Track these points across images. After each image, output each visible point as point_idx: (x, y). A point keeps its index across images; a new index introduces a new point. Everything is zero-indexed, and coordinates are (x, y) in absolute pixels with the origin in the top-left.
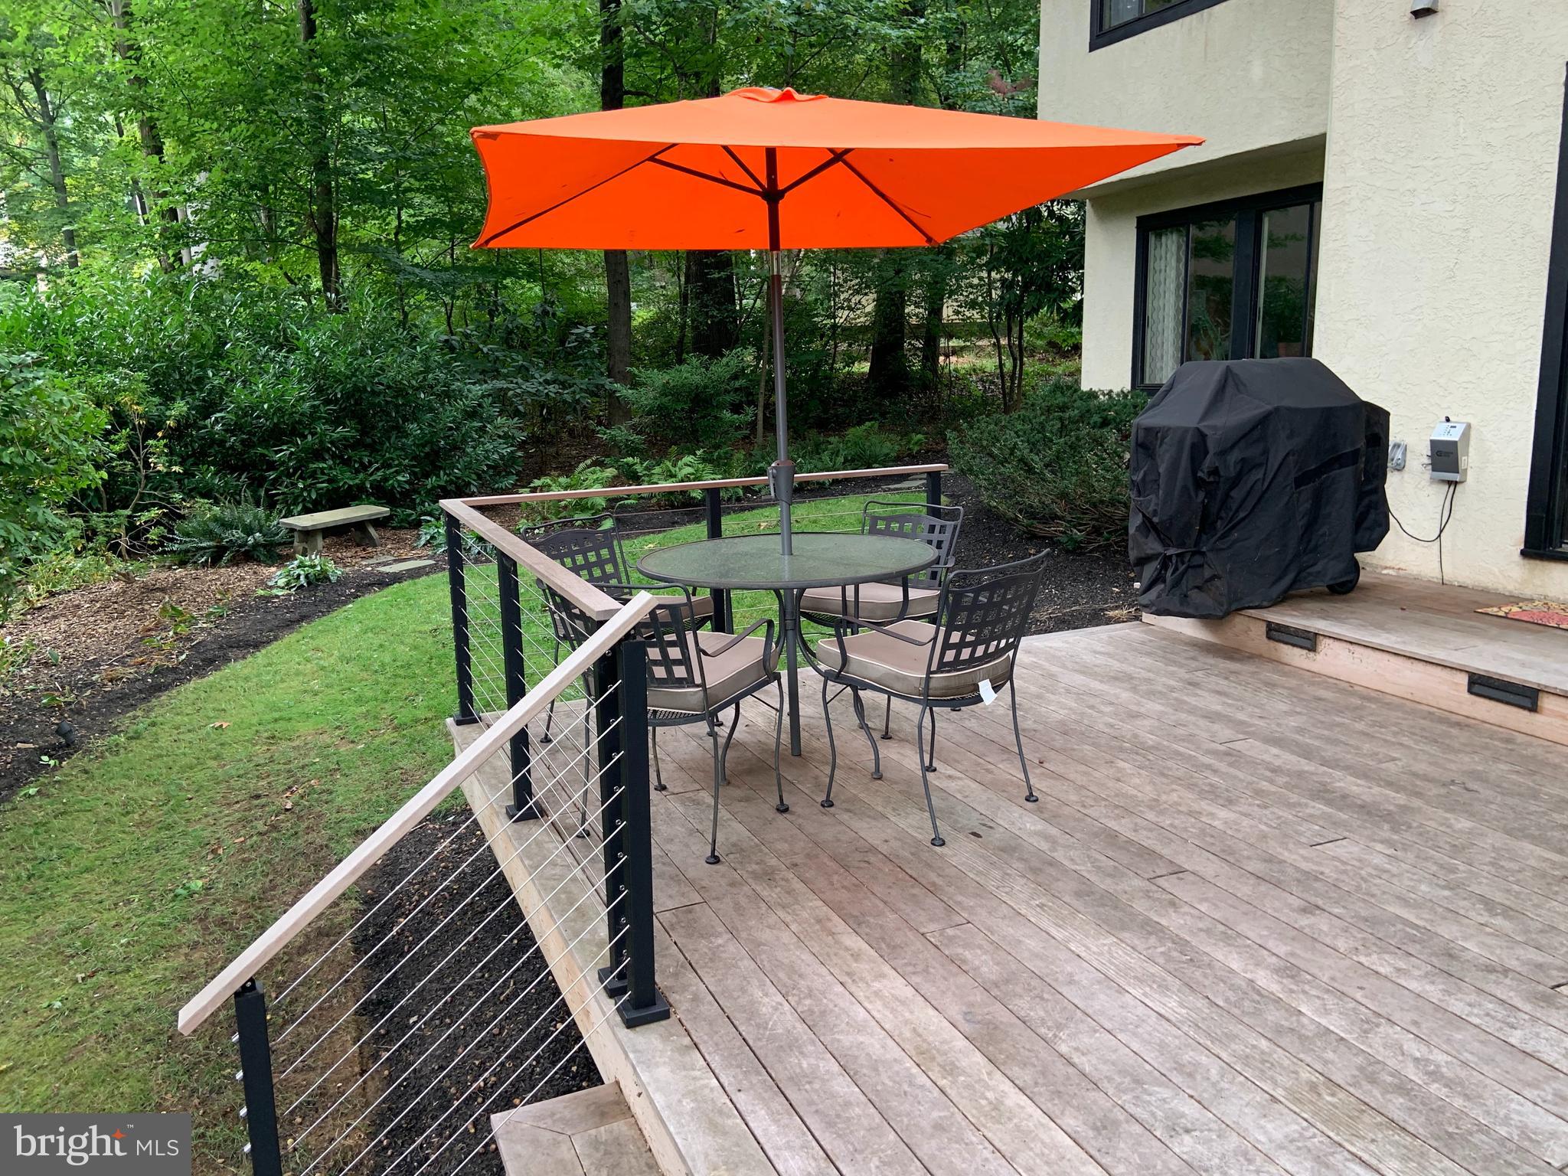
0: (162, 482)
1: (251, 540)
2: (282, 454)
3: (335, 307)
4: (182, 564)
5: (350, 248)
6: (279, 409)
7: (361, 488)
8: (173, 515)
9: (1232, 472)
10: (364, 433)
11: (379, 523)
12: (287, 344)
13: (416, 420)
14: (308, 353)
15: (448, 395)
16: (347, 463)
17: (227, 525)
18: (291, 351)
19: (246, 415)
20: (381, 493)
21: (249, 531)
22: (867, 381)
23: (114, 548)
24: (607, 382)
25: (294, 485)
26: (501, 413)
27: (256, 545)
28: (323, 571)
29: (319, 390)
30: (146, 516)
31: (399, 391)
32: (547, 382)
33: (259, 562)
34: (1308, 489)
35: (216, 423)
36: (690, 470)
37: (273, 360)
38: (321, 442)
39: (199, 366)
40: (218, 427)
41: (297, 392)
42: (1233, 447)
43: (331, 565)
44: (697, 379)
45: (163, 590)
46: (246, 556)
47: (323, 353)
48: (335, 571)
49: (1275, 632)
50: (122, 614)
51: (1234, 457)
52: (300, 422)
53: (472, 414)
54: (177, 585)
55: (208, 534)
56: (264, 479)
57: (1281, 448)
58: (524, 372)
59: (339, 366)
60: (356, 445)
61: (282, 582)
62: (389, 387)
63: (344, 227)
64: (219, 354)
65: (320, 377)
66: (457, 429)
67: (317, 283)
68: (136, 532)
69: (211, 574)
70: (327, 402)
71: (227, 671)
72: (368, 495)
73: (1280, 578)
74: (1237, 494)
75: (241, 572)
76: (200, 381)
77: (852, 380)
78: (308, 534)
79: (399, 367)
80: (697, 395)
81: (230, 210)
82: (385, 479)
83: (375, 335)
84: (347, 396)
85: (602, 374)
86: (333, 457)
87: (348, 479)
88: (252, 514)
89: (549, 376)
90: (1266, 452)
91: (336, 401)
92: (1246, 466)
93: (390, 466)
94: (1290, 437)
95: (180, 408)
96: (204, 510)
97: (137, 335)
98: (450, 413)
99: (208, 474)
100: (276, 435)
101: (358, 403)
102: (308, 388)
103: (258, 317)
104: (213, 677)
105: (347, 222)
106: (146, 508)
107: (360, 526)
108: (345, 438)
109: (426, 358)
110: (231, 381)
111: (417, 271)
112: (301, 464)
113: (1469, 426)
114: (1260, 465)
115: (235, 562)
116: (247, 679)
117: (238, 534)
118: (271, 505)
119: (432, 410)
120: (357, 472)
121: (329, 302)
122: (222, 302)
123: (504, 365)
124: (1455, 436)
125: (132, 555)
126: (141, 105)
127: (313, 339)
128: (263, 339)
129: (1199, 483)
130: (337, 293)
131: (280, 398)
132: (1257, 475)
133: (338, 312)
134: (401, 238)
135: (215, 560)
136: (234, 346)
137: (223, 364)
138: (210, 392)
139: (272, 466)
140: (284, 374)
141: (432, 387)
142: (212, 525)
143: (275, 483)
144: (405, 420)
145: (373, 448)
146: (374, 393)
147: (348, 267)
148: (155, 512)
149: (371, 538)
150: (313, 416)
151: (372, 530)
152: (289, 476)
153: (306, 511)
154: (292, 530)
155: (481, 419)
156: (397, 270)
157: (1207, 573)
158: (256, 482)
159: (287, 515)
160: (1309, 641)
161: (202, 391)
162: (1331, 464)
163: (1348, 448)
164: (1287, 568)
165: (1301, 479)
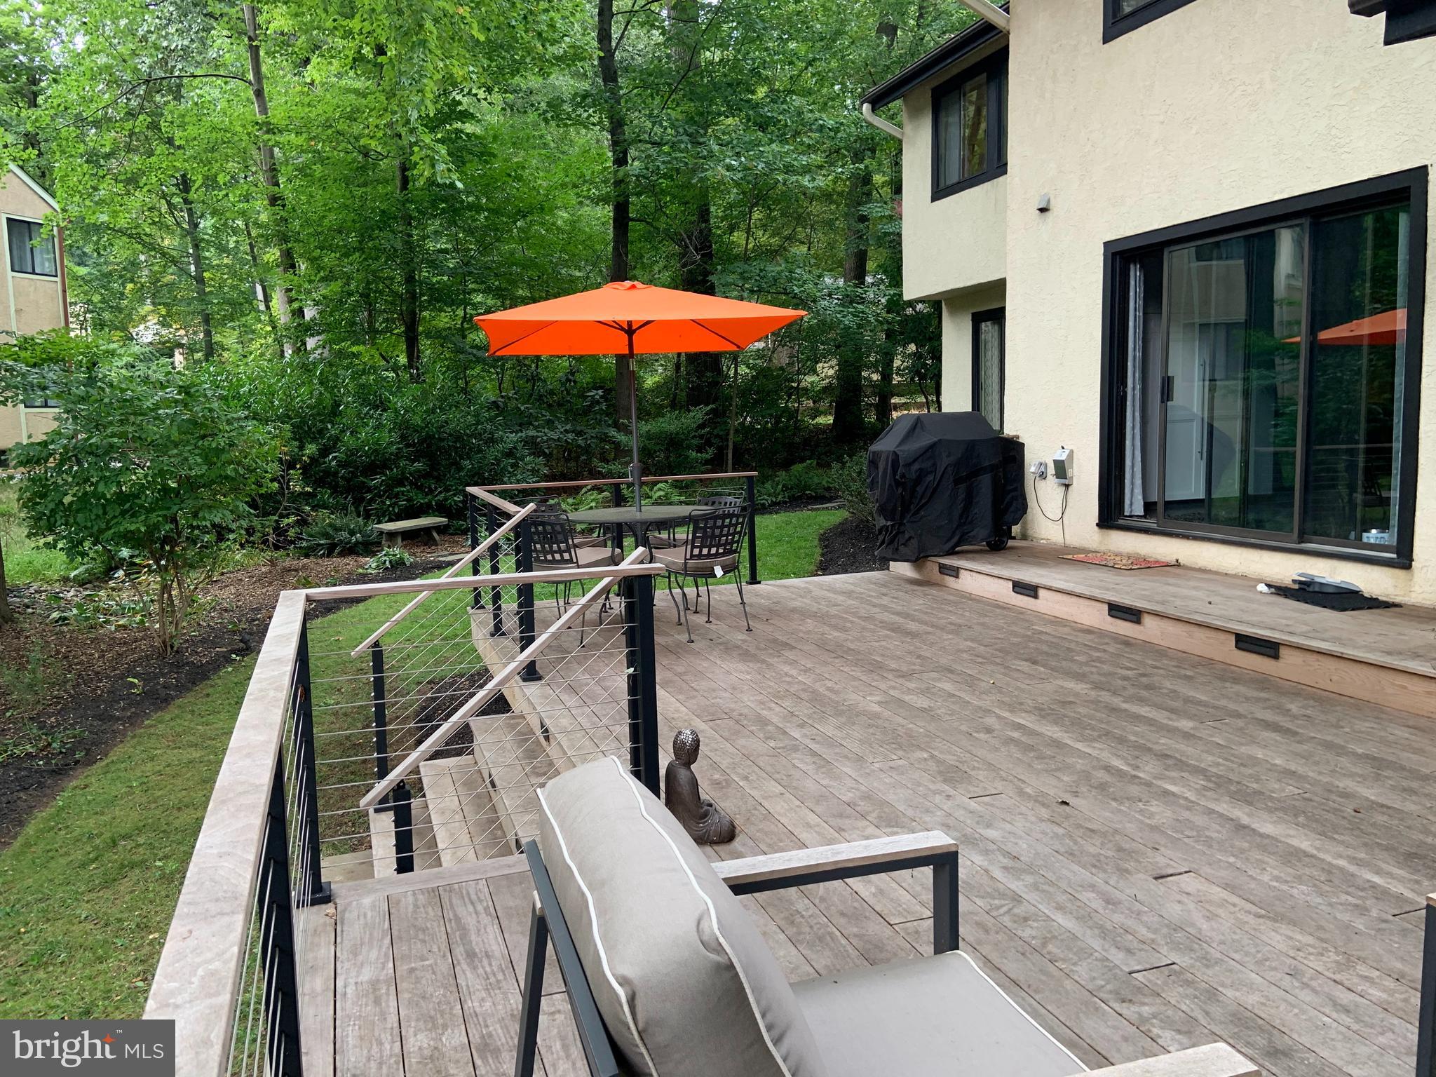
0: (296, 497)
1: (354, 539)
2: (377, 481)
3: (416, 379)
4: (307, 556)
5: (428, 336)
6: (375, 451)
7: (429, 506)
8: (303, 522)
9: (914, 476)
10: (433, 467)
11: (441, 530)
12: (382, 405)
13: (469, 458)
14: (396, 411)
15: (492, 441)
16: (420, 488)
17: (337, 529)
18: (384, 410)
19: (352, 454)
20: (441, 509)
21: (352, 533)
22: (831, 431)
23: (265, 542)
24: (613, 432)
25: (384, 503)
26: (530, 454)
27: (357, 543)
28: (401, 558)
29: (403, 437)
30: (286, 521)
31: (458, 437)
32: (567, 431)
33: (358, 554)
34: (963, 487)
35: (331, 460)
36: (662, 493)
37: (372, 417)
38: (403, 473)
39: (321, 421)
40: (334, 463)
41: (388, 439)
42: (915, 461)
43: (406, 555)
44: (672, 428)
45: (296, 570)
46: (350, 550)
47: (406, 411)
48: (409, 559)
49: (944, 569)
50: (270, 584)
51: (916, 466)
52: (389, 459)
53: (510, 454)
54: (304, 567)
55: (326, 535)
56: (363, 499)
57: (944, 462)
58: (550, 424)
59: (417, 420)
60: (427, 475)
61: (374, 565)
62: (451, 435)
63: (425, 318)
64: (335, 412)
65: (404, 428)
66: (498, 464)
67: (403, 360)
68: (279, 531)
69: (327, 561)
70: (408, 446)
71: (340, 614)
72: (434, 511)
73: (949, 540)
74: (920, 489)
75: (347, 560)
76: (321, 432)
77: (819, 429)
78: (392, 535)
79: (457, 420)
80: (671, 439)
81: (345, 311)
82: (446, 499)
83: (442, 399)
84: (422, 442)
85: (609, 426)
86: (411, 483)
87: (421, 500)
88: (355, 522)
89: (568, 427)
90: (934, 464)
91: (413, 445)
92: (922, 474)
93: (449, 491)
94: (948, 456)
95: (311, 449)
96: (324, 518)
97: (280, 400)
98: (493, 453)
99: (326, 495)
100: (372, 468)
101: (429, 446)
102: (395, 436)
103: (362, 386)
104: (331, 616)
105: (426, 314)
106: (287, 516)
107: (427, 531)
108: (419, 471)
109: (477, 415)
110: (343, 431)
111: (475, 351)
112: (389, 488)
113: (1072, 452)
114: (931, 472)
115: (343, 554)
116: (353, 617)
117: (345, 535)
118: (367, 516)
119: (480, 451)
120: (427, 494)
121: (411, 375)
122: (338, 376)
123: (537, 419)
124: (1063, 457)
125: (277, 548)
126: (284, 239)
127: (399, 402)
128: (365, 402)
129: (898, 484)
130: (418, 369)
131: (376, 443)
132: (930, 478)
133: (418, 383)
134: (466, 326)
135: (329, 554)
136: (347, 407)
137: (338, 419)
138: (329, 439)
139: (369, 490)
140: (379, 427)
141: (480, 434)
142: (329, 530)
143: (372, 501)
144: (461, 458)
145: (439, 479)
146: (441, 440)
147: (427, 348)
148: (292, 519)
149: (434, 540)
150: (398, 455)
151: (435, 535)
152: (380, 497)
153: (390, 520)
154: (381, 533)
155: (516, 458)
156: (461, 351)
157: (907, 536)
158: (358, 501)
159: (379, 522)
160: (955, 572)
161: (323, 438)
162: (976, 472)
163: (987, 463)
164: (954, 533)
165: (957, 482)
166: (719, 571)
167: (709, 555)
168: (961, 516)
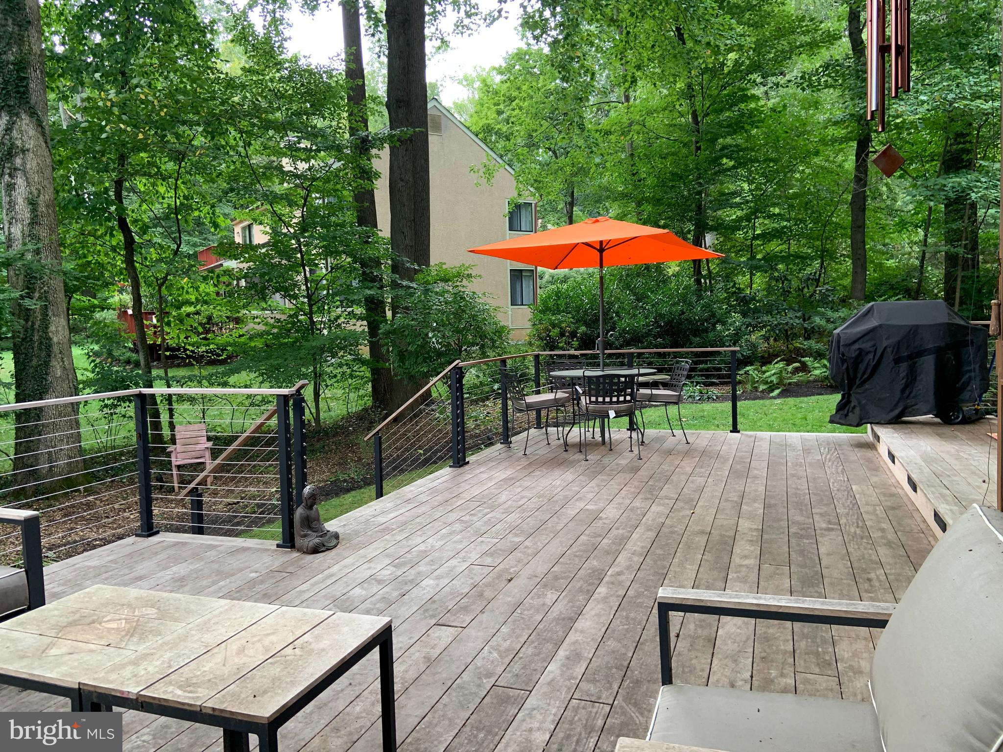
9: (855, 354)
34: (904, 367)
42: (854, 342)
49: (875, 435)
51: (856, 346)
57: (884, 343)
73: (892, 410)
74: (862, 367)
90: (874, 346)
92: (862, 353)
94: (888, 339)
114: (870, 352)
129: (842, 360)
132: (871, 356)
150: (648, 334)
157: (852, 404)
162: (920, 353)
163: (930, 346)
164: (896, 405)
165: (897, 361)
166: (612, 414)
167: (604, 402)
168: (903, 391)
